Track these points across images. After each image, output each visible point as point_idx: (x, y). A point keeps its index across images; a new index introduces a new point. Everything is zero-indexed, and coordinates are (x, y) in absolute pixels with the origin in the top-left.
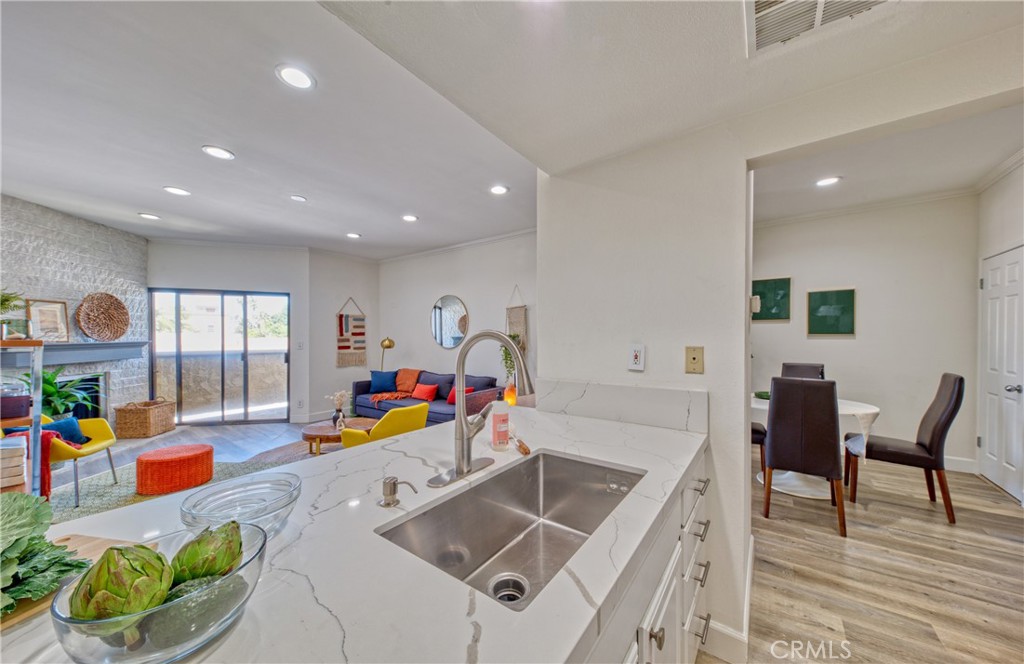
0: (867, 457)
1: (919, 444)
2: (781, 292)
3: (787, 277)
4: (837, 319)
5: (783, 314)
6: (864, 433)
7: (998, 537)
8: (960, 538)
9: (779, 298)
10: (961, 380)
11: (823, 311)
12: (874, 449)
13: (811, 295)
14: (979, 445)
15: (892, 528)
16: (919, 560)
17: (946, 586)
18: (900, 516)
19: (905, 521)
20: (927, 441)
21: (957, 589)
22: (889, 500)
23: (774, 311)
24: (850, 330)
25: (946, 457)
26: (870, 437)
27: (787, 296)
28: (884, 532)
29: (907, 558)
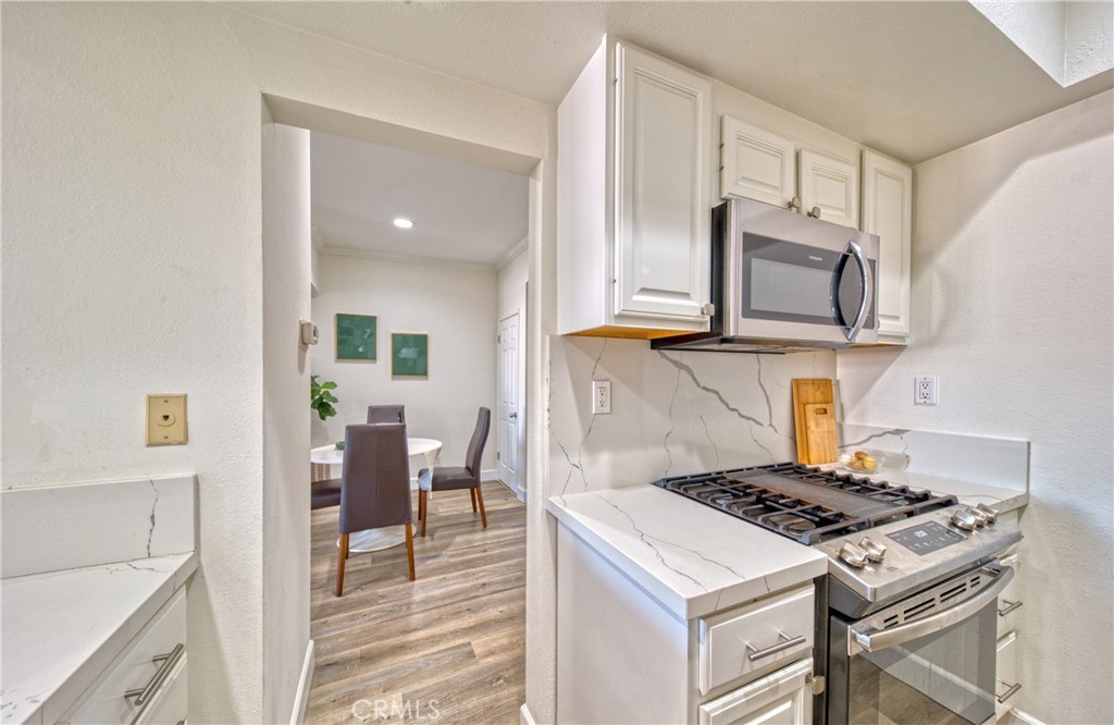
0: (433, 490)
1: (467, 468)
2: (369, 331)
3: (374, 315)
4: (415, 361)
5: (369, 355)
6: (431, 469)
7: (509, 527)
8: (490, 539)
9: (366, 336)
10: (489, 412)
11: (405, 353)
12: (439, 481)
13: (394, 336)
14: (498, 458)
15: (448, 552)
16: (464, 576)
17: (481, 592)
18: (454, 536)
19: (458, 539)
20: (471, 466)
21: (488, 590)
22: (449, 522)
23: (361, 350)
24: (424, 373)
25: (482, 471)
26: (435, 469)
27: (373, 335)
28: (443, 560)
29: (457, 577)
